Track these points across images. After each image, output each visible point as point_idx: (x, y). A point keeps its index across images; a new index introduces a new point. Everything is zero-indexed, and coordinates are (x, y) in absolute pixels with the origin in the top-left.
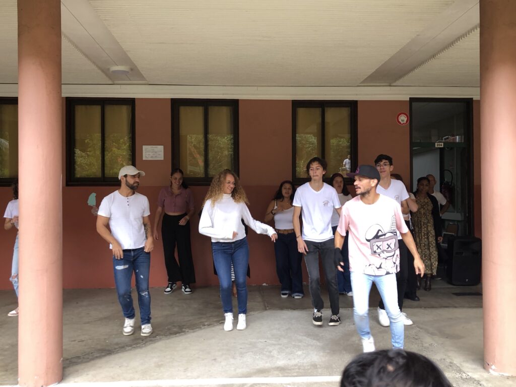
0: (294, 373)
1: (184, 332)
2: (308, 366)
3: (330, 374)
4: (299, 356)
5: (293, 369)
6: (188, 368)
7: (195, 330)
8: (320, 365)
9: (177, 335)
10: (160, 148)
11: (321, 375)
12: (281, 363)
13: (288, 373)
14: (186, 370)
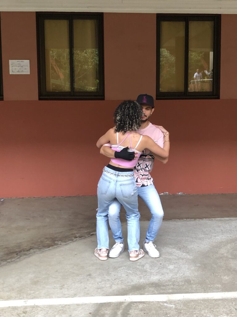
0: (169, 289)
1: (57, 244)
2: (182, 281)
3: (205, 290)
4: (171, 271)
5: (168, 285)
6: (64, 285)
7: (68, 243)
8: (194, 281)
9: (50, 248)
10: (27, 62)
11: (196, 292)
12: (155, 278)
13: (164, 290)
14: (62, 287)
